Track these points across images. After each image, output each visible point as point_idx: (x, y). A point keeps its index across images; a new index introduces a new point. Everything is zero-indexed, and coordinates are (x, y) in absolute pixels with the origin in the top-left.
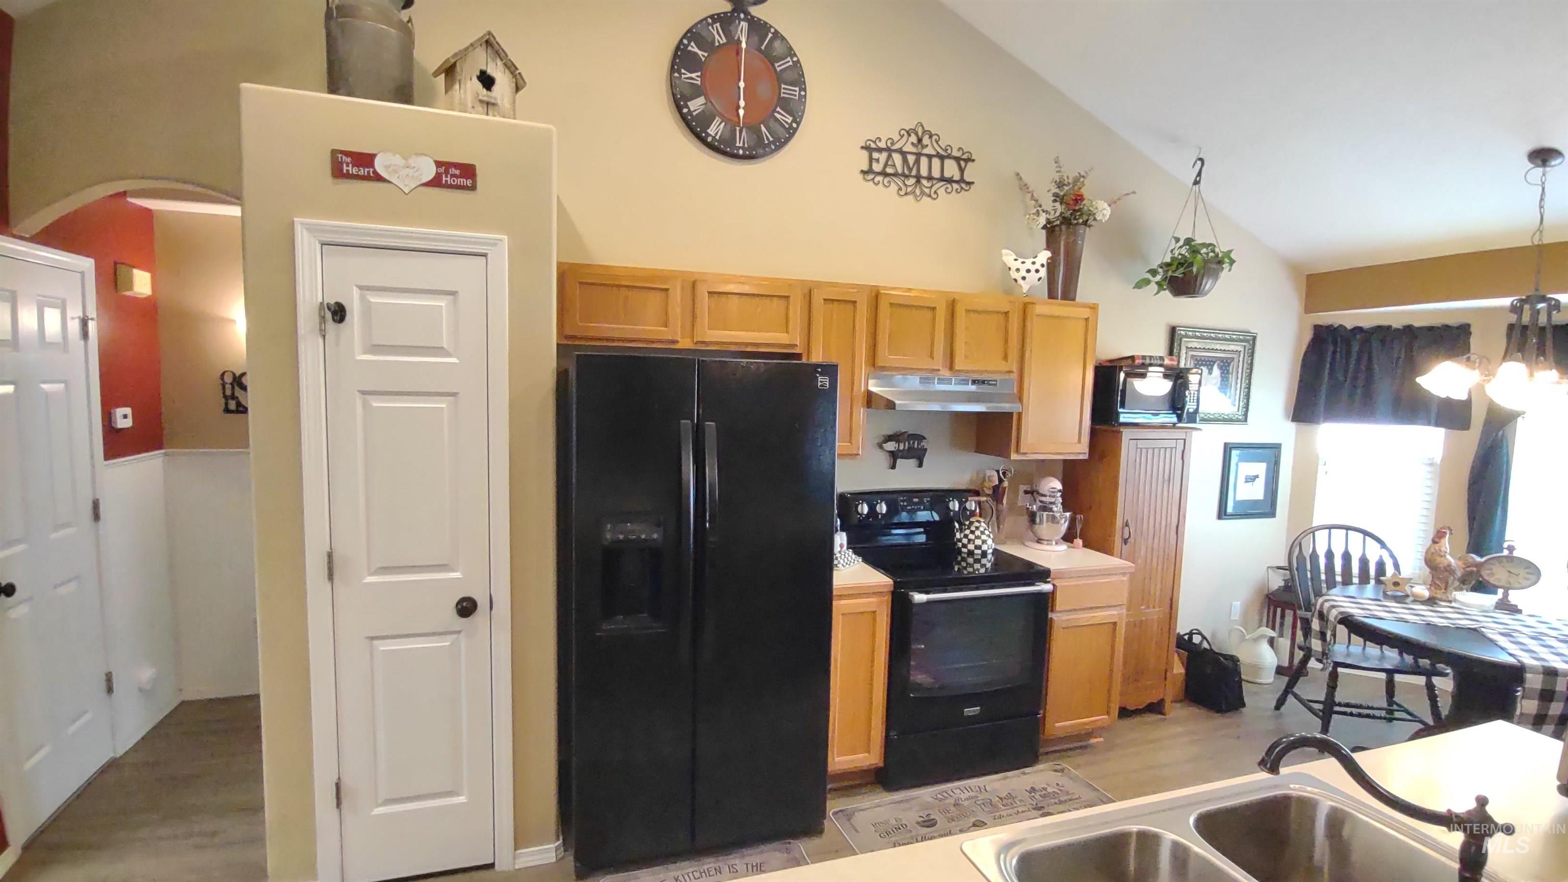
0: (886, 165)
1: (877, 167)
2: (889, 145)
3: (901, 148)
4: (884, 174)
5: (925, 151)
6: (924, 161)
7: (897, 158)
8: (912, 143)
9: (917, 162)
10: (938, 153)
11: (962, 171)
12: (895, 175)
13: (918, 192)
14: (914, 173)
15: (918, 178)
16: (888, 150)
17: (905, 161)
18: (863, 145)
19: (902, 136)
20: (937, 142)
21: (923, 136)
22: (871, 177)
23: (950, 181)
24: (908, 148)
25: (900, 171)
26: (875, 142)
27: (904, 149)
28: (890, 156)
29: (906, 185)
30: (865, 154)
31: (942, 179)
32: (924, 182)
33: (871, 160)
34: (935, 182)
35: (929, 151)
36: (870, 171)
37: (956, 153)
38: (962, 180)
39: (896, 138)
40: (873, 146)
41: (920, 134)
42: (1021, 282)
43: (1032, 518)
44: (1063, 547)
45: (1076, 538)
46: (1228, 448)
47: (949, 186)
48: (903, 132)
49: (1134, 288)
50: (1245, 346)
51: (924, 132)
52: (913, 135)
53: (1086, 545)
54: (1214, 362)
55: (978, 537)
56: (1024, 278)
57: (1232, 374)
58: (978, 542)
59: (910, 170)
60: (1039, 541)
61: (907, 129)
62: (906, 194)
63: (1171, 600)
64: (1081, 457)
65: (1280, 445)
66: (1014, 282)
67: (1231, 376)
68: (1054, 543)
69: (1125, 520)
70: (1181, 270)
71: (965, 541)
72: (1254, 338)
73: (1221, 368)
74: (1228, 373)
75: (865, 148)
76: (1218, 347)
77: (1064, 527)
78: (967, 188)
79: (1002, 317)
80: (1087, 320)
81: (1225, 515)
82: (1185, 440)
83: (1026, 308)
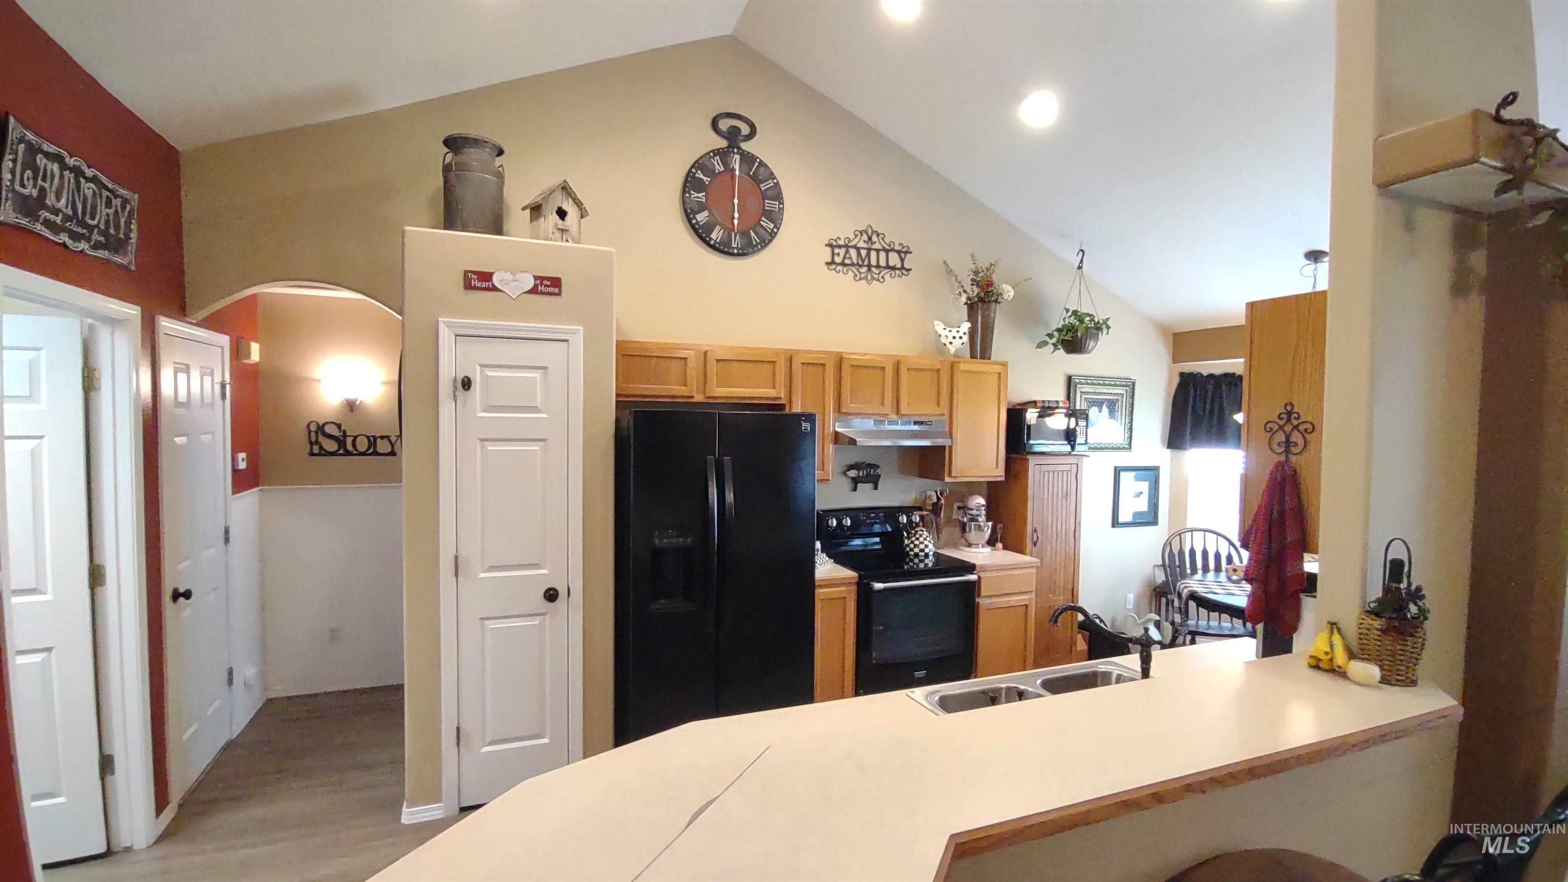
0: (845, 257)
1: (838, 260)
2: (847, 243)
3: (856, 245)
4: (843, 264)
5: (874, 247)
6: (873, 254)
7: (853, 252)
8: (864, 241)
9: (868, 255)
10: (884, 247)
11: (902, 260)
12: (852, 265)
13: (869, 277)
14: (866, 263)
15: (869, 266)
16: (847, 246)
17: (859, 254)
18: (828, 243)
19: (856, 236)
20: (883, 239)
21: (872, 235)
22: (833, 267)
23: (894, 268)
24: (862, 244)
25: (855, 261)
26: (836, 241)
27: (858, 246)
28: (847, 252)
29: (860, 273)
30: (829, 249)
31: (888, 267)
32: (874, 269)
33: (833, 254)
34: (882, 269)
35: (877, 246)
36: (833, 262)
37: (897, 248)
38: (903, 268)
39: (852, 237)
40: (835, 243)
41: (870, 233)
42: (949, 346)
43: (963, 527)
44: (988, 549)
45: (997, 542)
46: (1118, 471)
47: (893, 272)
48: (857, 232)
49: (1036, 348)
50: (1127, 390)
51: (873, 232)
52: (864, 234)
53: (1005, 548)
54: (1103, 403)
55: (922, 543)
56: (951, 343)
57: (1118, 412)
58: (922, 546)
59: (863, 261)
60: (970, 545)
61: (860, 230)
62: (860, 279)
63: (1073, 589)
64: (999, 479)
65: (1159, 467)
66: (943, 345)
67: (1116, 413)
68: (980, 546)
69: (1034, 527)
70: (1070, 334)
71: (912, 546)
72: (1134, 384)
73: (1108, 407)
74: (1114, 411)
75: (830, 245)
76: (1105, 391)
77: (987, 533)
78: (907, 274)
79: (935, 375)
80: (999, 373)
81: (1118, 524)
82: (1077, 464)
83: (953, 365)
